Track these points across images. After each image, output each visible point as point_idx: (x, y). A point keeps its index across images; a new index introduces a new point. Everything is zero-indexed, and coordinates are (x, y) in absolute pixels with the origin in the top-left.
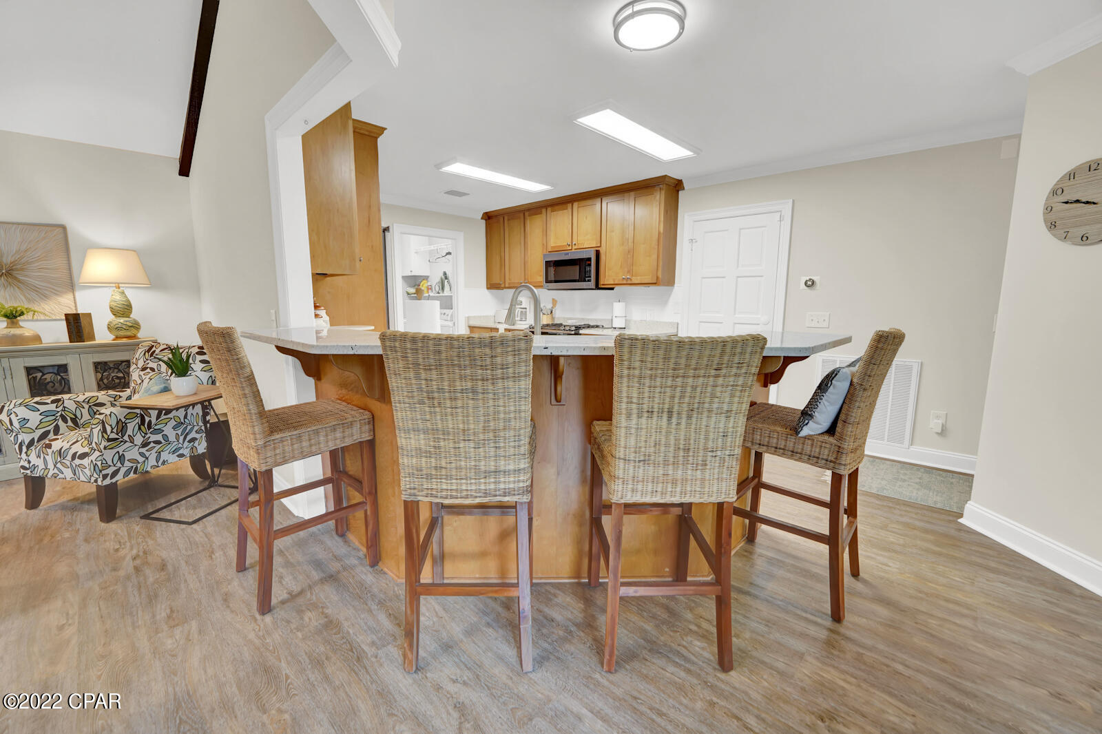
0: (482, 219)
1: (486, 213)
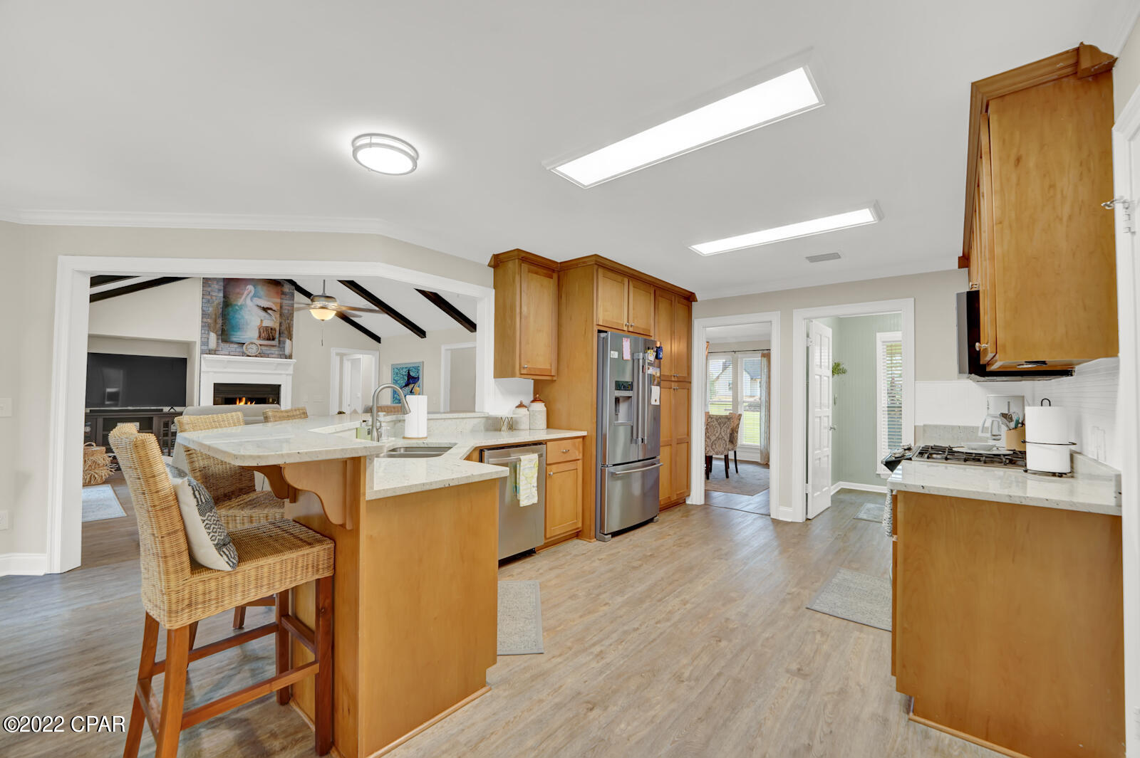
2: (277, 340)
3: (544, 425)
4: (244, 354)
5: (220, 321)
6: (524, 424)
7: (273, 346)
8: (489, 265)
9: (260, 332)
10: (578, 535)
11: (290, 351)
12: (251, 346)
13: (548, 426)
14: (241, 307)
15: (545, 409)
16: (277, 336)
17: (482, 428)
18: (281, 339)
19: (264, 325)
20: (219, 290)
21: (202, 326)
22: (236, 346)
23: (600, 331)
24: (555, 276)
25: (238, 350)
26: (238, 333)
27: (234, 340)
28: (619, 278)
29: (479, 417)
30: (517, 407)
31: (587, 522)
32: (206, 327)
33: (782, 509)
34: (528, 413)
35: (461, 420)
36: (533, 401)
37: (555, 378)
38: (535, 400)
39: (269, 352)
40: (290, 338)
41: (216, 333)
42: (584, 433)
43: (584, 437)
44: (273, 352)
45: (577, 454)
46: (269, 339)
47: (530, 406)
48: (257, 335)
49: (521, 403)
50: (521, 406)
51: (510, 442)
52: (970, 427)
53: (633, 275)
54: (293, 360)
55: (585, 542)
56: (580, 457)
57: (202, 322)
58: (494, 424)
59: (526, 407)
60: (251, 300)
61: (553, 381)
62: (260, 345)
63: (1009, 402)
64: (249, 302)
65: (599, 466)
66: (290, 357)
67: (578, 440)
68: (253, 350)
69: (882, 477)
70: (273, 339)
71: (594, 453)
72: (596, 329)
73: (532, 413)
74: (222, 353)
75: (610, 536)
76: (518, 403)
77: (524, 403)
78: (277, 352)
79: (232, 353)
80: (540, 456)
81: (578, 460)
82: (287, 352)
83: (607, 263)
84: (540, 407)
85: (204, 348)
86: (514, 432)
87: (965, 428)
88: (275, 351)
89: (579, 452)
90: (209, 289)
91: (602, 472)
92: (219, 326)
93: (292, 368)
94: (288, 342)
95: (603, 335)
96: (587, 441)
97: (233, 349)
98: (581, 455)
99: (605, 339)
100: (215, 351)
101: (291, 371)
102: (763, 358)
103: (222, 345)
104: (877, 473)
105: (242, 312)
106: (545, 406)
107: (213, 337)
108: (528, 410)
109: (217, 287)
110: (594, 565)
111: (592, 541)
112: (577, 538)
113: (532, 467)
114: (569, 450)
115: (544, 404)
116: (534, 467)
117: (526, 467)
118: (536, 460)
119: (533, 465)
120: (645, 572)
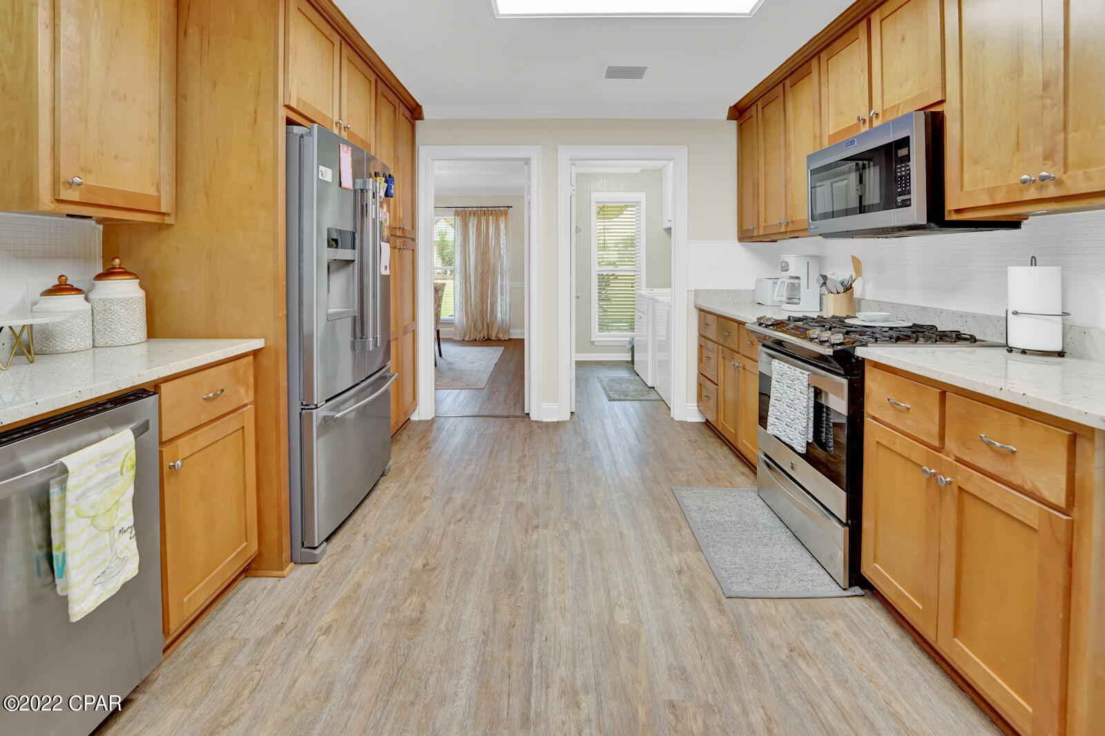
0: (729, 118)
1: (735, 106)
3: (140, 331)
6: (75, 337)
10: (249, 570)
15: (142, 293)
23: (291, 121)
30: (51, 293)
31: (271, 535)
33: (545, 406)
34: (88, 306)
36: (99, 277)
37: (168, 220)
38: (108, 274)
42: (258, 344)
43: (255, 353)
45: (242, 391)
47: (93, 287)
49: (62, 282)
50: (63, 288)
52: (737, 290)
55: (269, 582)
56: (249, 398)
59: (79, 291)
61: (161, 227)
63: (808, 263)
65: (297, 408)
67: (244, 360)
69: (596, 344)
71: (284, 383)
72: (283, 114)
73: (99, 308)
75: (324, 546)
77: (72, 282)
80: (140, 432)
81: (245, 406)
84: (124, 290)
87: (733, 291)
89: (248, 387)
91: (305, 421)
95: (296, 129)
96: (267, 362)
98: (251, 393)
99: (305, 138)
102: (456, 217)
104: (592, 340)
106: (142, 286)
108: (87, 299)
110: (320, 657)
111: (285, 572)
112: (246, 577)
113: (115, 476)
114: (222, 391)
115: (138, 281)
116: (122, 474)
117: (90, 484)
118: (126, 451)
119: (118, 469)
120: (442, 626)
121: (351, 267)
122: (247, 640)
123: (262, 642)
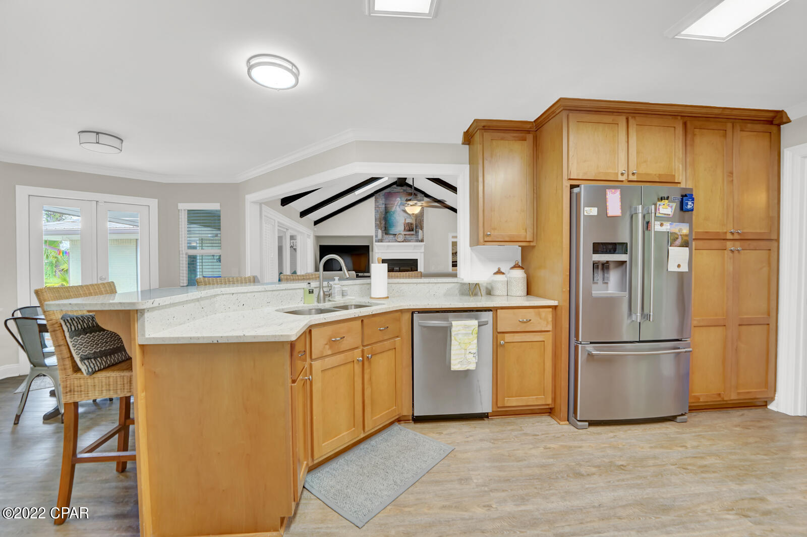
2: (414, 230)
3: (522, 292)
4: (396, 241)
5: (383, 222)
6: (500, 290)
7: (413, 235)
8: (463, 144)
9: (405, 227)
10: (550, 411)
11: (422, 237)
12: (399, 236)
13: (529, 292)
14: (394, 212)
16: (414, 228)
17: (457, 292)
18: (417, 230)
19: (407, 222)
20: (383, 204)
21: (376, 226)
22: (392, 236)
23: (572, 187)
24: (530, 137)
25: (394, 239)
26: (393, 229)
27: (391, 232)
28: (608, 118)
29: (454, 283)
30: (495, 274)
31: (558, 401)
32: (377, 226)
34: (506, 279)
35: (434, 285)
36: (513, 268)
38: (515, 267)
39: (410, 239)
40: (422, 228)
41: (381, 229)
42: (554, 303)
43: (555, 307)
44: (412, 238)
45: (547, 325)
46: (410, 231)
47: (508, 272)
48: (403, 228)
49: (499, 269)
50: (499, 272)
51: (485, 306)
53: (636, 109)
54: (424, 243)
55: (553, 422)
56: (550, 328)
57: (375, 224)
58: (473, 289)
59: (504, 273)
60: (399, 207)
62: (405, 235)
64: (398, 209)
65: (572, 342)
66: (422, 241)
67: (550, 309)
68: (401, 238)
70: (413, 230)
72: (567, 184)
73: (509, 280)
74: (385, 241)
75: (587, 423)
76: (496, 270)
77: (502, 270)
78: (415, 239)
79: (390, 241)
80: (480, 324)
81: (548, 331)
82: (420, 238)
83: (584, 104)
84: (519, 274)
85: (376, 239)
86: (492, 297)
88: (414, 238)
89: (549, 323)
90: (378, 204)
92: (383, 225)
93: (423, 248)
94: (420, 231)
95: (576, 190)
96: (559, 311)
97: (391, 238)
98: (551, 326)
99: (578, 195)
100: (381, 240)
101: (422, 250)
103: (386, 236)
105: (394, 216)
106: (526, 272)
107: (380, 231)
108: (506, 276)
109: (381, 202)
110: (534, 452)
111: (561, 423)
112: (549, 415)
113: (469, 334)
114: (530, 320)
115: (524, 270)
116: (472, 334)
117: (459, 332)
118: (474, 327)
119: (471, 332)
120: (587, 486)
121: (624, 266)
122: (523, 430)
123: (526, 434)
